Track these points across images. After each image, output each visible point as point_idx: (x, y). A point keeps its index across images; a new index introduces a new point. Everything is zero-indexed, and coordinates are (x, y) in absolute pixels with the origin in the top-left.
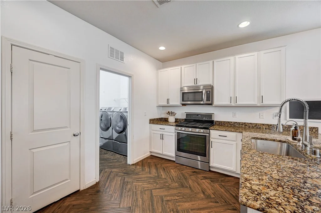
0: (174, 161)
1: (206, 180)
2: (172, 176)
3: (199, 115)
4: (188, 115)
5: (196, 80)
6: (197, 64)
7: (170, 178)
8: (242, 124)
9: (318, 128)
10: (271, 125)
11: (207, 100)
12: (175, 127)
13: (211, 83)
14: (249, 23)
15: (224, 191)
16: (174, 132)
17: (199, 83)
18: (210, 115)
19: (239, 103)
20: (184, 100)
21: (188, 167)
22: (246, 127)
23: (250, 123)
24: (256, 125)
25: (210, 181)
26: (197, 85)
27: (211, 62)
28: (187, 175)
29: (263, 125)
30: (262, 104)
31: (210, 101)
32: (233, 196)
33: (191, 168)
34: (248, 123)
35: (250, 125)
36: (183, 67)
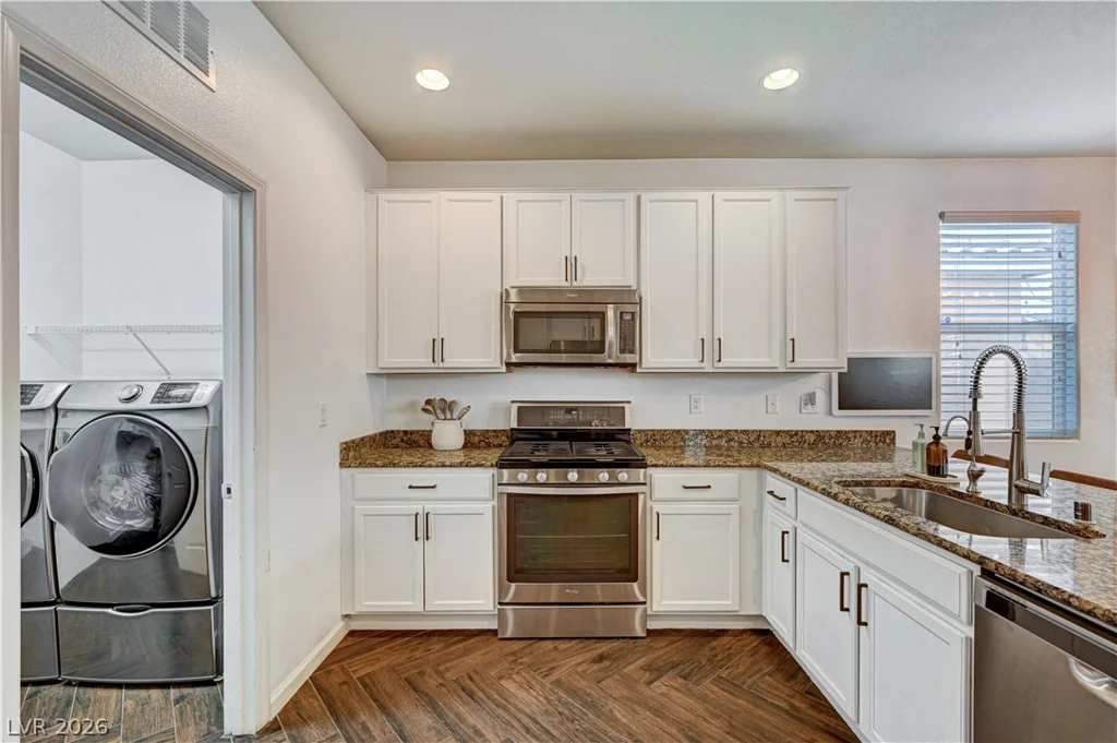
0: (494, 632)
1: (664, 678)
2: (528, 716)
3: (576, 409)
4: (524, 411)
5: (571, 265)
6: (577, 196)
7: (528, 730)
8: (720, 437)
9: (894, 432)
10: (796, 433)
11: (623, 351)
12: (494, 471)
13: (631, 282)
14: (795, 75)
15: (748, 701)
16: (488, 495)
17: (583, 276)
18: (618, 411)
19: (730, 361)
20: (521, 348)
21: (563, 645)
22: (732, 443)
23: (744, 432)
24: (759, 436)
25: (681, 680)
26: (575, 284)
27: (631, 197)
28: (583, 684)
29: (778, 433)
30: (790, 365)
31: (632, 352)
32: (787, 712)
33: (574, 642)
34: (736, 431)
35: (744, 438)
36: (511, 197)
